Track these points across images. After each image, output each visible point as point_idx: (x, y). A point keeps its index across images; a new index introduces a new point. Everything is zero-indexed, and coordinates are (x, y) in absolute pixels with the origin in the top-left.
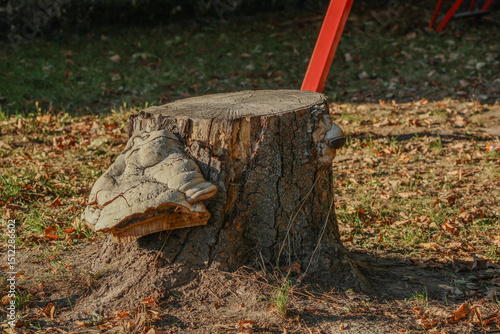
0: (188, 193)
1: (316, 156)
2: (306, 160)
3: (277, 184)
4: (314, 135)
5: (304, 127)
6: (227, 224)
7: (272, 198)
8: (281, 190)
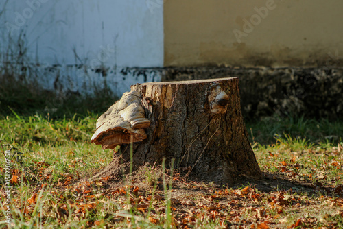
0: (131, 122)
1: (209, 109)
2: (203, 111)
3: (184, 122)
4: (209, 97)
5: (203, 92)
6: (156, 143)
7: (181, 130)
8: (186, 126)
